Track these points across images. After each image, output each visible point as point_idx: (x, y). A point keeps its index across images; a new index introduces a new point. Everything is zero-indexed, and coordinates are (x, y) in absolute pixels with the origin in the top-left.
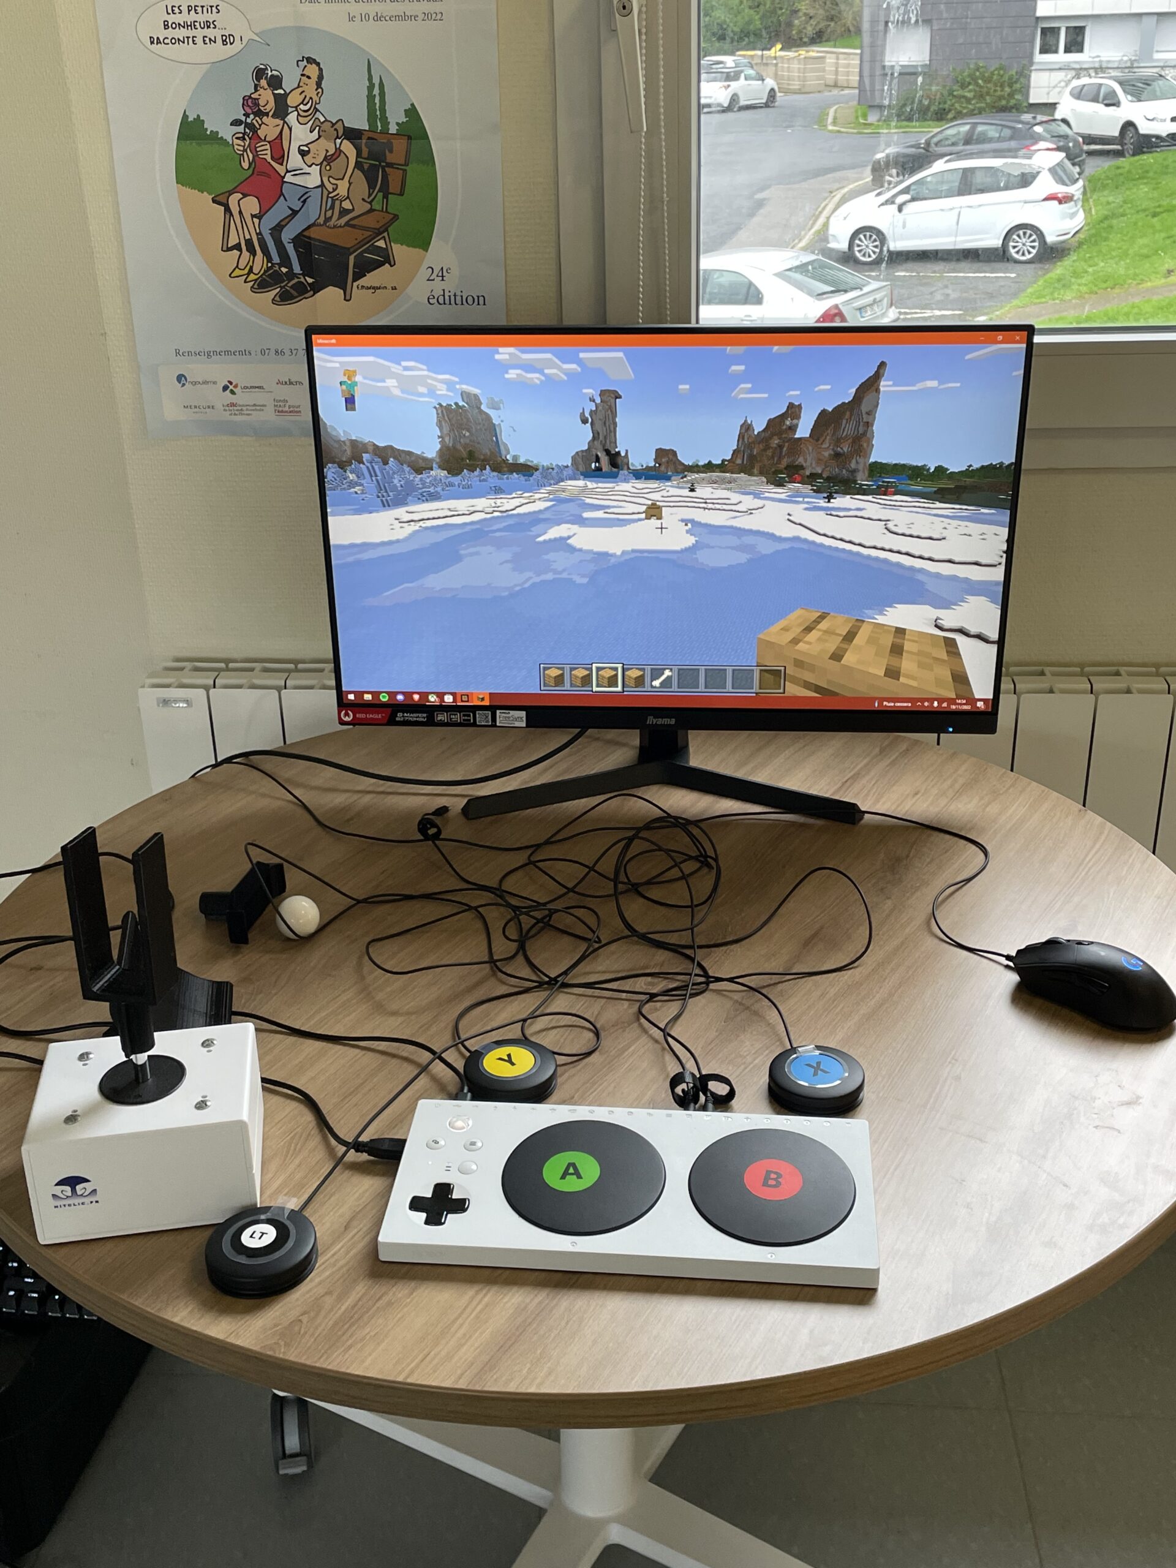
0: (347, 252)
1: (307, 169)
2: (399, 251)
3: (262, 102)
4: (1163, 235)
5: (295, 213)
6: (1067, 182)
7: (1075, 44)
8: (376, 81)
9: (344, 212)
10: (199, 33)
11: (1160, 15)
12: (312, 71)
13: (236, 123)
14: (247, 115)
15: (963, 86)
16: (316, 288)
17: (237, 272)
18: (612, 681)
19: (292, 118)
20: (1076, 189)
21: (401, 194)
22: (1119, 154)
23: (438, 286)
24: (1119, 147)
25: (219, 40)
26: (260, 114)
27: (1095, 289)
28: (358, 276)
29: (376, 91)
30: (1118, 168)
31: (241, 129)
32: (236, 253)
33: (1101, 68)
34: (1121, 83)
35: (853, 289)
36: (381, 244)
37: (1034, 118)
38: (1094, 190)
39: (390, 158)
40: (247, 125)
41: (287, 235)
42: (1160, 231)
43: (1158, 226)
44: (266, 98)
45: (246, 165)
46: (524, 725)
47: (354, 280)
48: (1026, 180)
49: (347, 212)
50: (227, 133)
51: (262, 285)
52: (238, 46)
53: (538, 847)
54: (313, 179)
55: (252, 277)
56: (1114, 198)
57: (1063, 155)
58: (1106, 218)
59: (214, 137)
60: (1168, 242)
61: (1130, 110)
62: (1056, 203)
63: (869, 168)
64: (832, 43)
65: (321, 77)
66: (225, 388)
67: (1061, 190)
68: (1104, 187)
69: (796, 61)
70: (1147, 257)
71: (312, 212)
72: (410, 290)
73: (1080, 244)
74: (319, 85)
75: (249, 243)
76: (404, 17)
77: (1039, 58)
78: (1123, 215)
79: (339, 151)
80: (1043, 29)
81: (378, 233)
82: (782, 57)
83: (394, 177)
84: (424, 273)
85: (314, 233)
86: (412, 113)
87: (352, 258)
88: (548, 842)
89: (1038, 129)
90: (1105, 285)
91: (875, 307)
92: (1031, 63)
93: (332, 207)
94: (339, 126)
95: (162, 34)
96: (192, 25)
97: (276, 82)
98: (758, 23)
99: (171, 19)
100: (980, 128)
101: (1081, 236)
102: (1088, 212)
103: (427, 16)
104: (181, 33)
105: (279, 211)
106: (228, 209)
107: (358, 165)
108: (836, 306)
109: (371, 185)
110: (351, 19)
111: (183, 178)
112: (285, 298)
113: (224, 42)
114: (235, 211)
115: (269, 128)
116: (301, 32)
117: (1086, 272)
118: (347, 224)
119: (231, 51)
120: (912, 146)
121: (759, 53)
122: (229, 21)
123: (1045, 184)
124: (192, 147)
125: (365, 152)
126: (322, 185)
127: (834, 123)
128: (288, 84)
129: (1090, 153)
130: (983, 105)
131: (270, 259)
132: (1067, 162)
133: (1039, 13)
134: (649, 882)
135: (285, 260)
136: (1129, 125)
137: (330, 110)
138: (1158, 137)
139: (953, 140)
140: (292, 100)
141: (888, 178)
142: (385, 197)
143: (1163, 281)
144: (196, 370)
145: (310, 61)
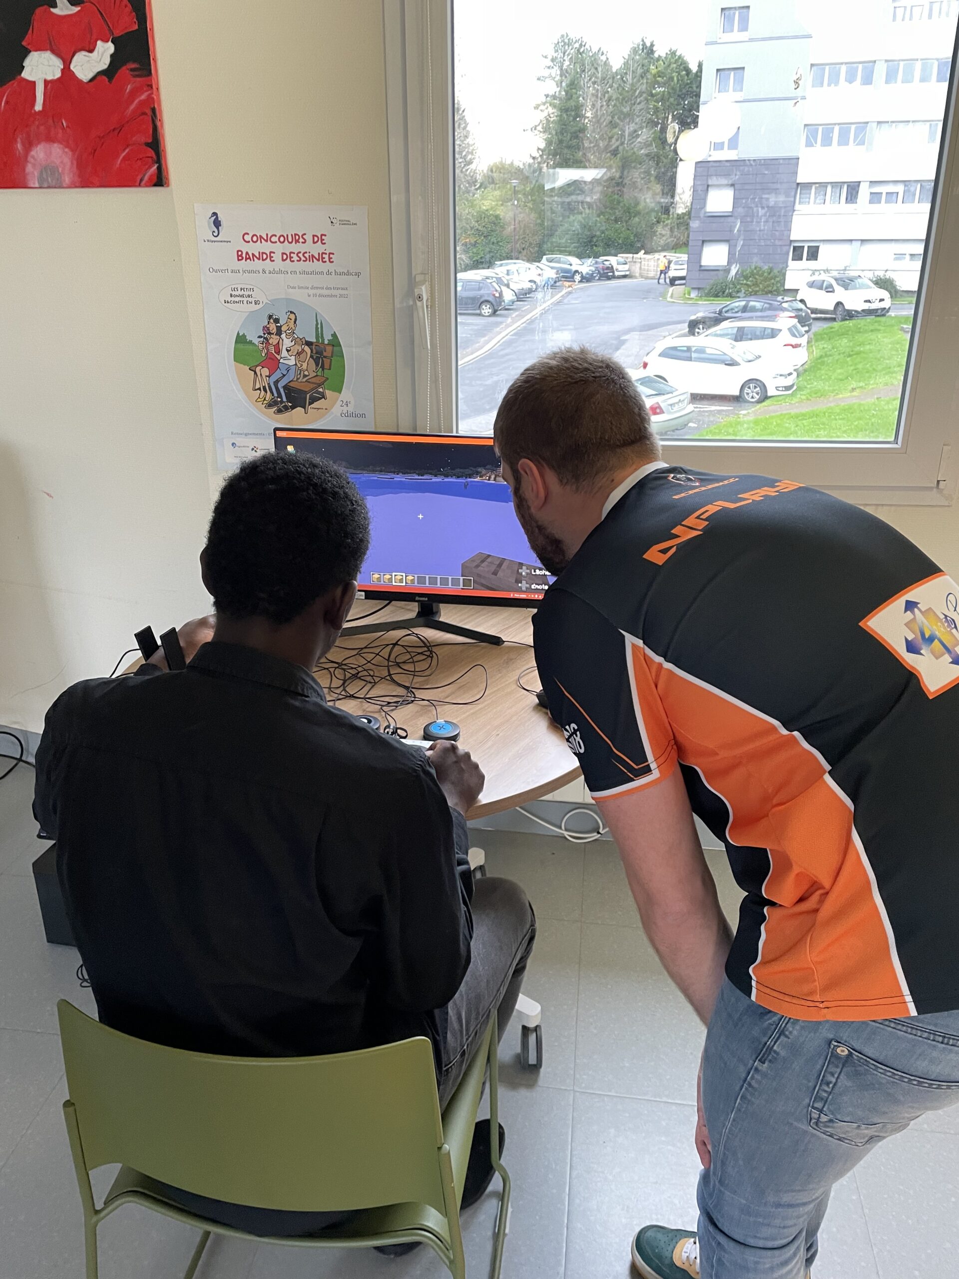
0: (306, 393)
1: (289, 358)
2: (328, 393)
3: (271, 329)
4: (852, 368)
5: (284, 375)
6: (798, 335)
7: (813, 254)
8: (319, 322)
9: (305, 376)
10: (245, 299)
11: (862, 241)
12: (292, 316)
13: (260, 337)
14: (264, 334)
15: (746, 278)
16: (293, 408)
17: (259, 400)
18: (401, 581)
19: (283, 336)
20: (803, 341)
21: (330, 369)
22: (834, 319)
23: (345, 409)
24: (834, 316)
25: (253, 303)
26: (270, 333)
27: (810, 398)
28: (310, 404)
29: (319, 326)
30: (832, 328)
31: (262, 339)
32: (259, 391)
33: (827, 270)
34: (836, 280)
35: (668, 393)
36: (321, 390)
37: (783, 299)
38: (817, 341)
39: (325, 354)
40: (264, 338)
41: (280, 385)
42: (851, 366)
43: (850, 363)
44: (273, 327)
45: (263, 355)
46: (364, 598)
47: (309, 405)
48: (773, 333)
49: (307, 376)
50: (256, 341)
51: (270, 406)
52: (261, 305)
53: (362, 649)
54: (292, 362)
55: (265, 402)
56: (826, 345)
57: (797, 320)
58: (821, 357)
59: (251, 342)
60: (854, 372)
61: (840, 294)
62: (791, 347)
63: (687, 324)
64: (674, 251)
65: (296, 320)
66: (253, 449)
67: (794, 341)
68: (822, 339)
69: (652, 261)
70: (842, 380)
71: (291, 376)
72: (333, 410)
73: (805, 371)
74: (295, 322)
75: (264, 388)
76: (332, 296)
77: (792, 264)
78: (830, 355)
79: (303, 350)
80: (795, 248)
81: (319, 385)
82: (644, 259)
83: (327, 361)
84: (339, 403)
85: (291, 384)
86: (334, 335)
87: (308, 396)
88: (366, 648)
89: (785, 305)
90: (815, 396)
91: (680, 404)
92: (787, 266)
93: (300, 374)
94: (303, 340)
95: (230, 299)
96: (242, 296)
97: (277, 321)
98: (632, 238)
99: (233, 293)
100: (752, 303)
101: (806, 366)
102: (810, 353)
103: (341, 296)
104: (237, 299)
105: (277, 375)
106: (255, 373)
107: (311, 357)
108: (658, 403)
109: (317, 365)
110: (309, 296)
111: (236, 359)
112: (279, 411)
113: (256, 303)
114: (259, 374)
115: (274, 340)
116: (288, 300)
117: (806, 387)
118: (306, 381)
119: (258, 307)
120: (713, 313)
121: (631, 255)
122: (257, 295)
123: (785, 337)
124: (241, 346)
125: (314, 352)
126: (296, 364)
127: (672, 297)
128: (282, 322)
129: (815, 319)
130: (757, 289)
131: (273, 395)
132: (799, 326)
133: (792, 238)
134: (404, 662)
135: (280, 396)
136: (839, 304)
137: (299, 334)
138: (856, 311)
139: (736, 310)
140: (283, 329)
141: (697, 330)
142: (323, 370)
143: (849, 394)
144: (239, 441)
145: (291, 312)
